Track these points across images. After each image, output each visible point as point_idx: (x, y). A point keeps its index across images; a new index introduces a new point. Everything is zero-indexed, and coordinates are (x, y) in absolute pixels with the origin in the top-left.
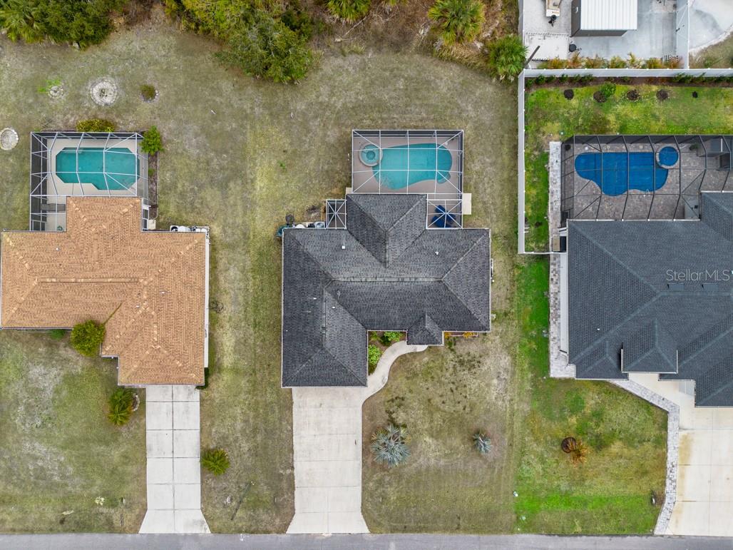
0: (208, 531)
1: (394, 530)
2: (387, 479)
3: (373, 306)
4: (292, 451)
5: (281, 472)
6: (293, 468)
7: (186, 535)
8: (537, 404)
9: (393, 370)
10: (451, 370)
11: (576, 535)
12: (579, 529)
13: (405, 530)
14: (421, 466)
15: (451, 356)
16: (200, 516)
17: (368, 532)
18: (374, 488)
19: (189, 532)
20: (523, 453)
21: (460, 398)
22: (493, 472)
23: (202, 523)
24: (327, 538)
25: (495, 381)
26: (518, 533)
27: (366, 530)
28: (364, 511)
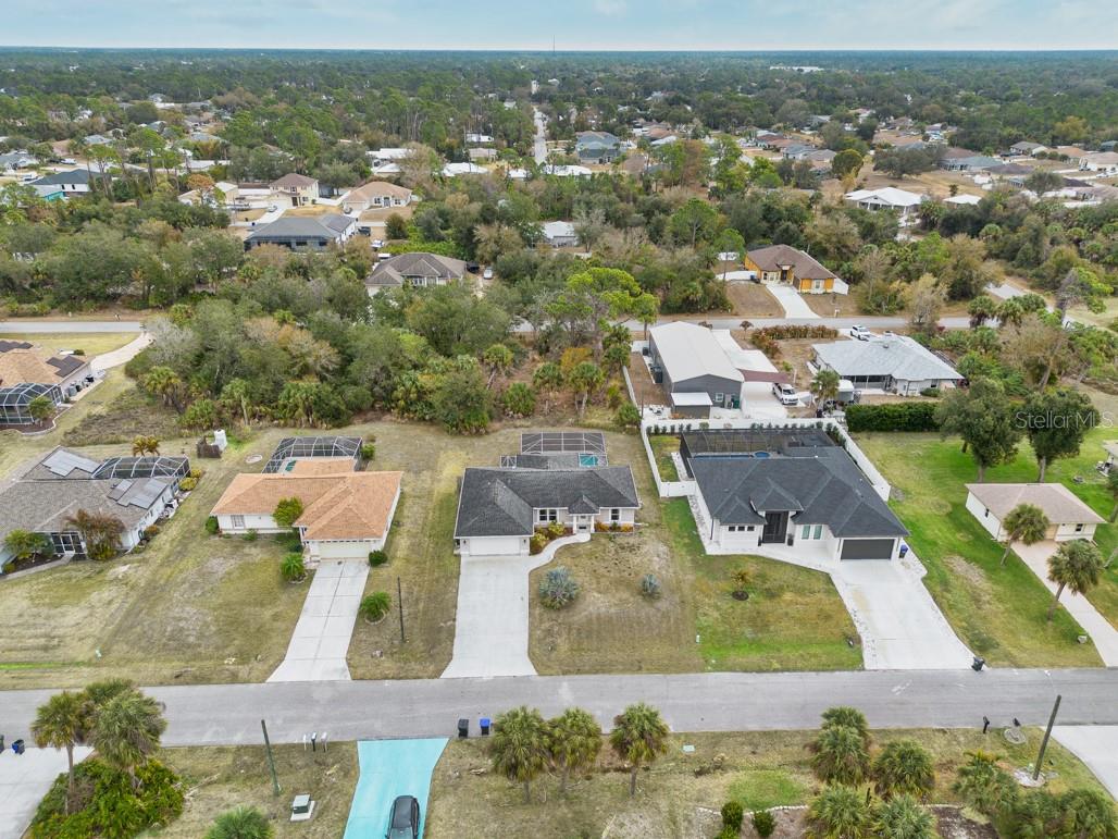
0: (349, 678)
1: (565, 673)
2: (556, 629)
3: (538, 490)
4: (456, 607)
5: (442, 624)
6: (454, 620)
7: (321, 682)
8: (700, 574)
9: (559, 553)
10: (613, 552)
11: (776, 671)
12: (777, 666)
13: (579, 672)
14: (591, 614)
15: (612, 544)
16: (343, 664)
17: (536, 674)
18: (542, 636)
19: (326, 678)
20: (697, 608)
21: (623, 568)
22: (669, 621)
23: (344, 670)
24: (488, 681)
25: (656, 559)
26: (710, 671)
27: (534, 672)
28: (531, 655)
